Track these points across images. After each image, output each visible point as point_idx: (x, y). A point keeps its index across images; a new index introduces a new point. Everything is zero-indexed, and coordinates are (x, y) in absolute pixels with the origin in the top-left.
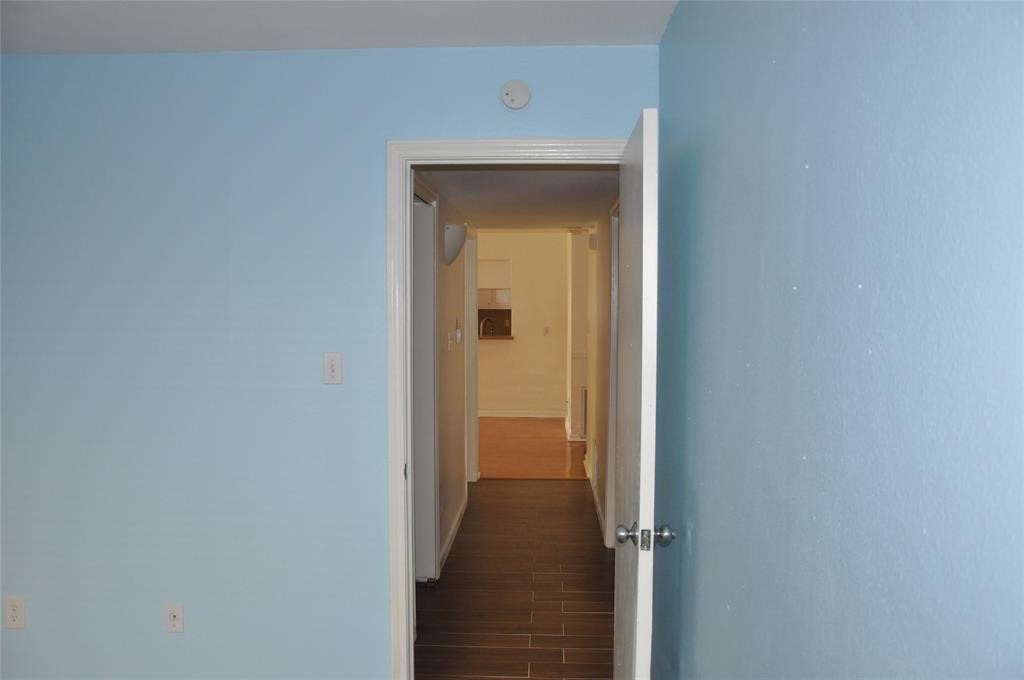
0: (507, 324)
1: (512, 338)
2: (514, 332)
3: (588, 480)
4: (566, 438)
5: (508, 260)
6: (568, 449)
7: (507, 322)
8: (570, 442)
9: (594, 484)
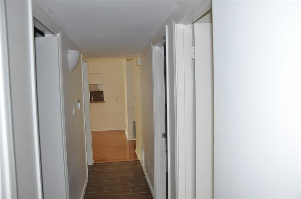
0: (102, 96)
1: (104, 102)
2: (105, 100)
3: (139, 161)
4: (127, 139)
5: (102, 73)
6: (127, 144)
7: (102, 95)
8: (128, 141)
9: (143, 165)
